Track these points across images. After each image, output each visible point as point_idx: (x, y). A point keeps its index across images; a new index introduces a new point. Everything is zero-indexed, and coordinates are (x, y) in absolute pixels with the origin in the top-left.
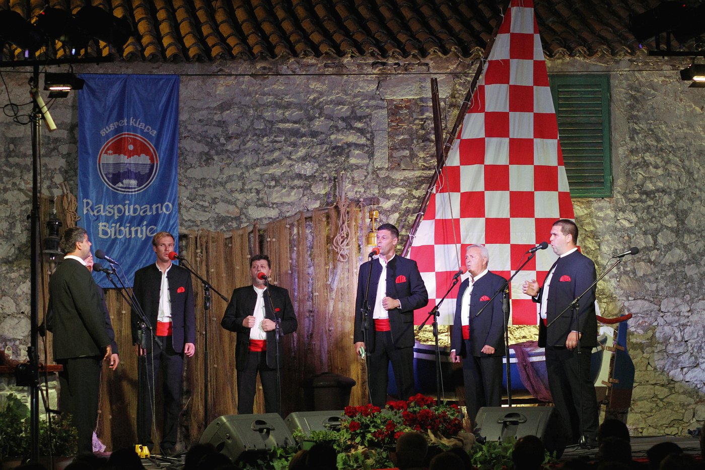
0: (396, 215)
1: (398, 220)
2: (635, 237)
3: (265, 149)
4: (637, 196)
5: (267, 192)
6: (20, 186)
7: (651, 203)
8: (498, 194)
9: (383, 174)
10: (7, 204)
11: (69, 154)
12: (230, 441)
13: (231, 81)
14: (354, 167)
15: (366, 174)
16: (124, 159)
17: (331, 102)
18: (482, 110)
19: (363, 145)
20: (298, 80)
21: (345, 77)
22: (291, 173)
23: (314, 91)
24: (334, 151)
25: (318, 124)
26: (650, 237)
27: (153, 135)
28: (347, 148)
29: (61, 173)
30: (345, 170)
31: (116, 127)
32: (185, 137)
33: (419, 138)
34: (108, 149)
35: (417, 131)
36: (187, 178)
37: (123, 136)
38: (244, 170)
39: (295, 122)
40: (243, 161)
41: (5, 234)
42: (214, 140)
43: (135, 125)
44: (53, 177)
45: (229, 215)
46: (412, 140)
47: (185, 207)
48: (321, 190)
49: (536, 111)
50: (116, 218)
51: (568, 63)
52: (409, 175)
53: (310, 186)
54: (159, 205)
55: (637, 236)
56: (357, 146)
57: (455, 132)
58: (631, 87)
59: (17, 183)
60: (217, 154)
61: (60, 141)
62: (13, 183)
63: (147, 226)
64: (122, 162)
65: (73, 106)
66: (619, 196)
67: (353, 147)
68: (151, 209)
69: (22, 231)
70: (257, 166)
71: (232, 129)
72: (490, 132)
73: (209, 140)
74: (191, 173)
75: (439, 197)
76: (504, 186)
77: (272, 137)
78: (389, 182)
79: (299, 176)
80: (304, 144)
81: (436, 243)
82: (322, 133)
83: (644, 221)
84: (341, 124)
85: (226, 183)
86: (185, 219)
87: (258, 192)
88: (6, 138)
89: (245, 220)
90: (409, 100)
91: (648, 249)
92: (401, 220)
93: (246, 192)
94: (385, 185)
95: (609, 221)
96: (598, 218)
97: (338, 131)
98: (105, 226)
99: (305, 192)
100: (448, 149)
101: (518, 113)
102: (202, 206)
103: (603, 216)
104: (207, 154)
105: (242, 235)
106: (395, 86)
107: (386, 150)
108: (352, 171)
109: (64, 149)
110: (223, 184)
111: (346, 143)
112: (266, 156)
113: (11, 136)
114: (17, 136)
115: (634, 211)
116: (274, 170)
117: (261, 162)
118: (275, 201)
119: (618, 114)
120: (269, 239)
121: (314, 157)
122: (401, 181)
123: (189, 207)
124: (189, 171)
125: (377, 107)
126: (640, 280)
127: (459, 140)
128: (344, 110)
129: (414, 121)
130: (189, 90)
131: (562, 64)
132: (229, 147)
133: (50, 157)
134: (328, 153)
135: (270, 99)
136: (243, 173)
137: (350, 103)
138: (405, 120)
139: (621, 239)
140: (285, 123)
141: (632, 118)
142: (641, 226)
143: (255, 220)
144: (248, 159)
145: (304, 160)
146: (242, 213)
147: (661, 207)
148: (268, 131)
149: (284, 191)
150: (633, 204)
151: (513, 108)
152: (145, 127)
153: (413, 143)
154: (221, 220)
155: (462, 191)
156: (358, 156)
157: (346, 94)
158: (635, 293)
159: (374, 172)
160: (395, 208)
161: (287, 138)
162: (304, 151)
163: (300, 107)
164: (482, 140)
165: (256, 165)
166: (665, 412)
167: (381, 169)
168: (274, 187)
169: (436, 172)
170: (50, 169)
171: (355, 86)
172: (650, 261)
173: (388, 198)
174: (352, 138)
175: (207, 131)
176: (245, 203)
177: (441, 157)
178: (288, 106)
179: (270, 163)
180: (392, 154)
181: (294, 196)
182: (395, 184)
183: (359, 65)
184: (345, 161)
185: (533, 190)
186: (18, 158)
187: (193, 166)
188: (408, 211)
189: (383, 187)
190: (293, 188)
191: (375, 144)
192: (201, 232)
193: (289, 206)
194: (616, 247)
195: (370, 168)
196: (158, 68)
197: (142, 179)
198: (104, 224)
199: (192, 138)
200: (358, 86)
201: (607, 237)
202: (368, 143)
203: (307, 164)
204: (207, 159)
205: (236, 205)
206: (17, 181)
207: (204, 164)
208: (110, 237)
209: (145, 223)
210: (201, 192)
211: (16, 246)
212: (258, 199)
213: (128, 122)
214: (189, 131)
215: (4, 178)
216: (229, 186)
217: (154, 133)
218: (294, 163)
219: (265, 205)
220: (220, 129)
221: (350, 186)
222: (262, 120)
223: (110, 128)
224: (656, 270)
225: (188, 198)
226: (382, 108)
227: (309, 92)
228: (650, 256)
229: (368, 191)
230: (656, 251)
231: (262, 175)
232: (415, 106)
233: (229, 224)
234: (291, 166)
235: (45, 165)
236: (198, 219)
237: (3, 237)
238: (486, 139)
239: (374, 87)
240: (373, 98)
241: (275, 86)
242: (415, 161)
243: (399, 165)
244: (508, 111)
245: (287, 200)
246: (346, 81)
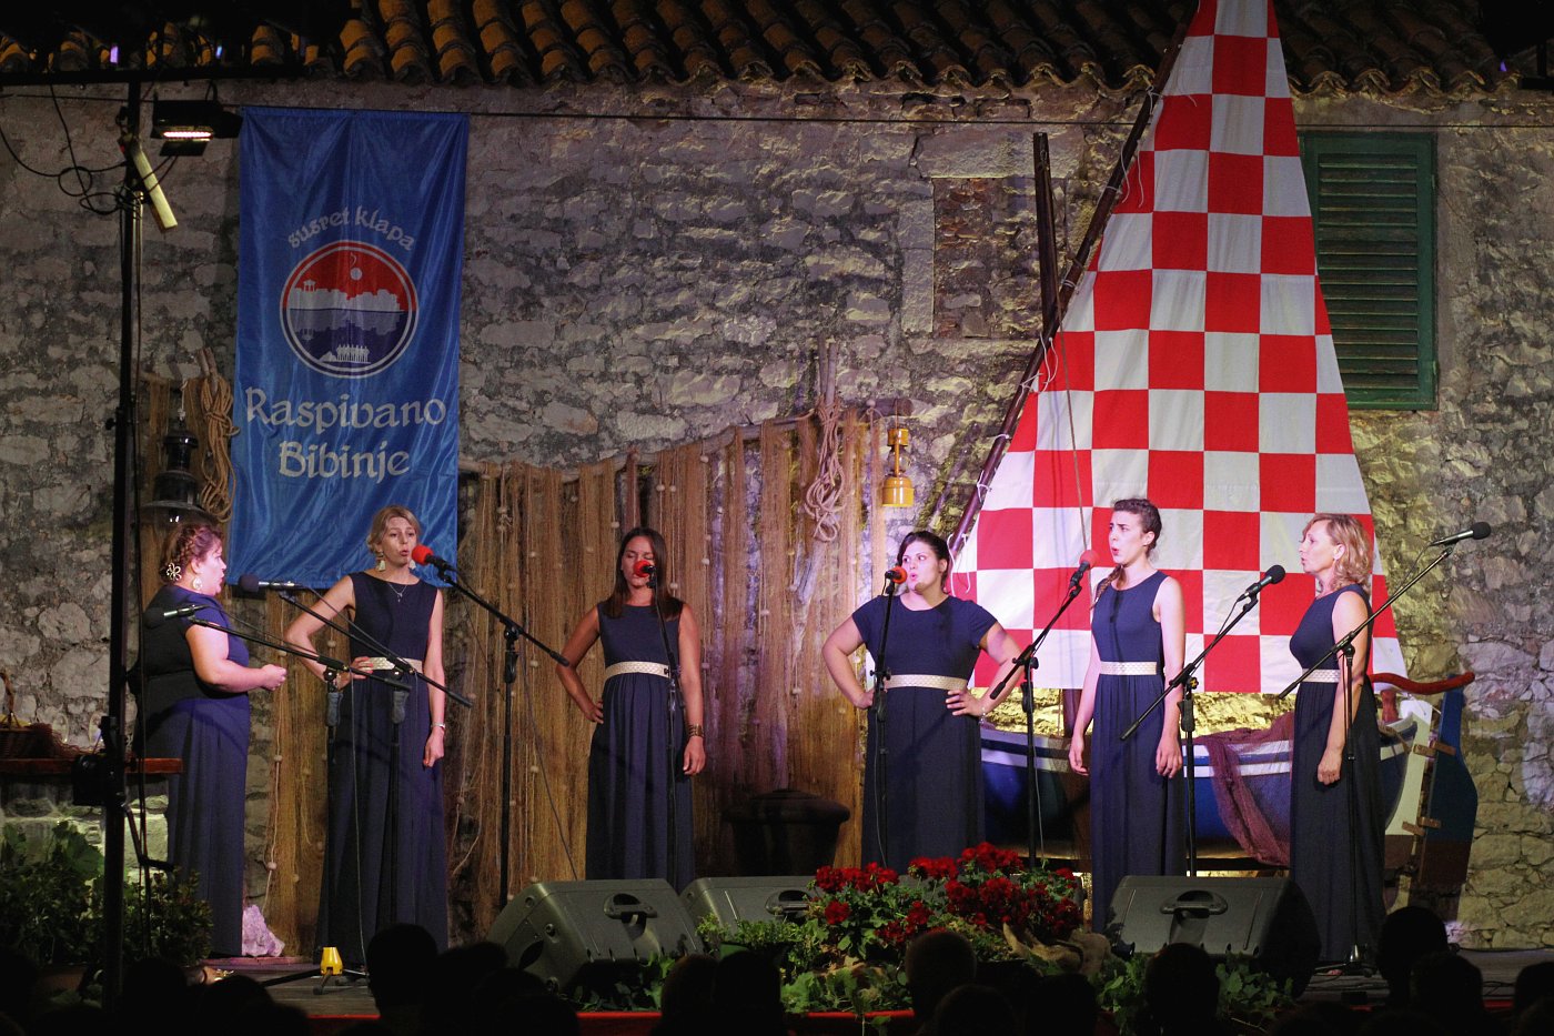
0: (950, 440)
1: (954, 452)
2: (1484, 502)
3: (658, 284)
4: (1493, 408)
5: (661, 381)
6: (106, 356)
7: (1523, 424)
8: (1178, 396)
9: (921, 346)
10: (75, 395)
11: (217, 287)
12: (554, 941)
13: (584, 130)
14: (857, 329)
15: (883, 345)
16: (339, 299)
17: (809, 181)
18: (1148, 207)
19: (878, 281)
20: (736, 130)
21: (841, 127)
22: (714, 340)
23: (770, 156)
24: (813, 292)
25: (778, 231)
26: (1518, 500)
27: (408, 248)
28: (842, 286)
29: (198, 329)
30: (836, 335)
31: (324, 228)
32: (478, 254)
33: (1003, 266)
34: (304, 278)
35: (1000, 250)
36: (480, 345)
37: (340, 249)
38: (610, 330)
39: (726, 226)
40: (609, 310)
41: (70, 463)
42: (544, 261)
43: (366, 225)
44: (181, 338)
45: (573, 432)
46: (989, 270)
47: (475, 411)
48: (781, 378)
49: (1267, 211)
50: (319, 431)
51: (1343, 106)
52: (980, 350)
53: (758, 369)
54: (417, 404)
55: (1491, 497)
56: (865, 282)
57: (1084, 256)
58: (1483, 163)
59: (101, 348)
60: (550, 292)
61: (198, 256)
62: (91, 348)
63: (389, 451)
64: (335, 306)
65: (229, 179)
66: (1451, 409)
67: (856, 285)
68: (398, 413)
69: (108, 457)
70: (639, 323)
72: (1164, 258)
73: (533, 262)
74: (491, 335)
75: (1044, 400)
76: (1194, 379)
77: (675, 258)
78: (935, 365)
79: (733, 347)
80: (745, 276)
81: (1037, 504)
82: (785, 251)
83: (1506, 464)
84: (829, 232)
85: (568, 358)
86: (476, 437)
87: (639, 380)
88: (77, 246)
89: (608, 443)
90: (985, 182)
91: (1511, 527)
92: (961, 452)
93: (613, 381)
94: (924, 372)
95: (1427, 463)
96: (1403, 455)
97: (823, 247)
98: (295, 450)
99: (746, 384)
100: (1067, 294)
101: (1227, 217)
102: (514, 410)
103: (1413, 451)
104: (527, 292)
105: (602, 476)
106: (951, 150)
107: (929, 294)
108: (852, 338)
109: (207, 274)
110: (561, 361)
111: (841, 276)
112: (659, 300)
113: (89, 243)
114: (103, 244)
115: (1485, 441)
116: (677, 333)
117: (647, 314)
118: (678, 402)
119: (1454, 222)
120: (661, 488)
121: (767, 306)
122: (962, 362)
123: (484, 410)
124: (484, 330)
125: (911, 196)
126: (1494, 598)
127: (1093, 274)
128: (838, 200)
129: (994, 228)
130: (489, 148)
131: (1330, 107)
132: (577, 280)
133: (175, 292)
134: (798, 297)
135: (672, 172)
136: (606, 338)
137: (851, 186)
138: (975, 225)
139: (1454, 504)
140: (705, 226)
141: (1484, 233)
142: (1498, 475)
143: (631, 443)
144: (619, 307)
145: (744, 312)
146: (601, 427)
147: (1545, 434)
148: (665, 243)
149: (698, 378)
150: (1482, 427)
151: (1217, 204)
152: (389, 229)
153: (990, 278)
154: (556, 442)
155: (1099, 387)
156: (866, 306)
157: (843, 165)
158: (1482, 625)
159: (901, 341)
160: (945, 424)
161: (707, 262)
162: (745, 290)
163: (736, 190)
164: (1147, 274)
166: (1544, 895)
167: (913, 335)
168: (677, 369)
169: (1040, 342)
170: (174, 320)
171: (864, 146)
172: (1517, 556)
173: (930, 399)
174: (852, 264)
175: (528, 242)
176: (610, 406)
177: (1052, 309)
178: (711, 189)
179: (669, 316)
180: (942, 302)
181: (719, 392)
182: (946, 369)
183: (873, 100)
184: (836, 315)
185: (1257, 391)
186: (103, 291)
187: (495, 317)
188: (975, 432)
189: (921, 376)
190: (717, 373)
191: (904, 279)
192: (508, 467)
193: (709, 415)
194: (1442, 522)
195: (892, 335)
196: (421, 97)
197: (379, 345)
198: (291, 444)
199: (493, 257)
200: (868, 148)
201: (1423, 499)
202: (890, 275)
203: (751, 319)
204: (527, 304)
205: (589, 408)
207: (519, 314)
208: (306, 473)
209: (384, 444)
211: (95, 490)
212: (640, 397)
213: (352, 217)
214: (488, 240)
215: (71, 336)
216: (574, 365)
217: (409, 243)
218: (723, 316)
219: (654, 411)
220: (558, 238)
221: (847, 371)
222: (653, 220)
223: (310, 230)
224: (1531, 575)
225: (482, 391)
226: (922, 197)
227: (758, 158)
228: (1518, 544)
229: (887, 385)
230: (1531, 533)
231: (649, 343)
232: (997, 194)
233: (574, 450)
234: (715, 323)
235: (163, 310)
236: (505, 438)
237: (65, 468)
238: (1155, 273)
239: (906, 149)
240: (902, 174)
241: (683, 144)
242: (993, 319)
243: (958, 326)
244: (1205, 210)
245: (703, 399)
246: (843, 136)
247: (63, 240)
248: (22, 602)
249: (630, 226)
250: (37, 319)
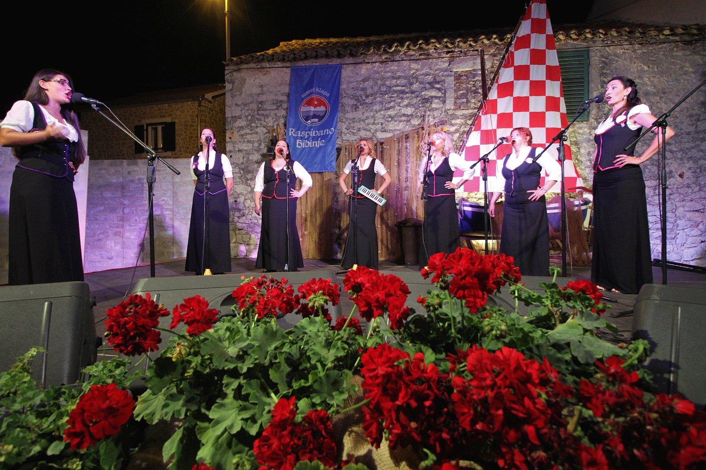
0: (458, 135)
1: (459, 137)
3: (386, 101)
5: (387, 124)
8: (522, 114)
9: (450, 112)
10: (257, 134)
11: (287, 108)
13: (369, 66)
14: (434, 109)
15: (441, 112)
16: (312, 109)
17: (423, 74)
18: (512, 65)
19: (440, 97)
20: (405, 63)
21: (431, 60)
22: (400, 114)
23: (413, 69)
24: (423, 101)
25: (415, 86)
28: (431, 99)
30: (429, 111)
31: (309, 92)
32: (344, 97)
33: (471, 92)
34: (305, 104)
35: (471, 88)
36: (345, 118)
37: (313, 97)
38: (375, 113)
39: (403, 86)
40: (375, 108)
42: (360, 98)
43: (318, 91)
46: (468, 93)
47: (344, 133)
48: (416, 122)
49: (547, 64)
50: (306, 137)
51: (563, 44)
52: (465, 112)
53: (410, 120)
54: (328, 130)
56: (436, 97)
57: (495, 78)
58: (602, 56)
60: (361, 105)
63: (320, 140)
66: (593, 120)
67: (433, 99)
68: (323, 132)
71: (369, 92)
72: (517, 77)
73: (357, 98)
74: (348, 115)
75: (483, 118)
76: (526, 109)
77: (390, 95)
78: (454, 117)
79: (404, 115)
80: (407, 98)
81: (481, 143)
82: (417, 91)
84: (428, 86)
87: (382, 124)
89: (375, 139)
90: (467, 71)
93: (376, 125)
94: (451, 118)
96: (579, 133)
97: (426, 90)
98: (300, 141)
99: (407, 123)
100: (490, 89)
101: (536, 66)
102: (353, 132)
103: (582, 132)
104: (356, 105)
106: (458, 64)
107: (453, 100)
108: (433, 111)
109: (285, 105)
110: (364, 121)
111: (430, 96)
112: (386, 105)
116: (391, 112)
117: (384, 108)
118: (391, 129)
119: (594, 72)
120: (385, 147)
121: (413, 105)
122: (461, 116)
123: (346, 133)
124: (346, 114)
125: (448, 76)
127: (497, 84)
128: (430, 78)
129: (469, 82)
130: (347, 73)
131: (559, 45)
132: (367, 101)
133: (278, 110)
134: (420, 102)
135: (389, 74)
136: (374, 115)
137: (433, 74)
138: (464, 82)
140: (397, 87)
141: (603, 74)
143: (380, 139)
144: (377, 107)
146: (373, 135)
148: (388, 91)
149: (396, 123)
151: (533, 62)
152: (324, 92)
153: (468, 95)
155: (499, 112)
156: (437, 103)
157: (431, 70)
159: (446, 111)
160: (457, 131)
161: (398, 95)
162: (407, 101)
163: (405, 78)
164: (512, 82)
165: (381, 110)
167: (449, 110)
168: (391, 121)
169: (482, 103)
170: (278, 116)
171: (437, 64)
173: (452, 125)
174: (434, 93)
175: (356, 93)
176: (375, 130)
177: (485, 95)
178: (399, 78)
179: (389, 109)
180: (456, 101)
181: (401, 126)
182: (457, 118)
183: (439, 53)
184: (429, 106)
186: (263, 111)
187: (348, 111)
188: (464, 132)
190: (401, 121)
191: (446, 96)
192: (348, 143)
193: (398, 131)
195: (443, 110)
196: (330, 61)
197: (320, 118)
199: (348, 97)
200: (438, 65)
201: (584, 144)
202: (443, 95)
203: (408, 108)
204: (356, 108)
205: (370, 131)
206: (263, 122)
207: (354, 110)
210: (352, 125)
211: (262, 154)
212: (382, 128)
213: (315, 90)
214: (346, 94)
215: (256, 121)
216: (367, 121)
217: (328, 95)
218: (402, 108)
219: (385, 131)
220: (363, 92)
222: (385, 86)
223: (306, 93)
225: (345, 129)
226: (451, 76)
227: (410, 69)
231: (384, 115)
232: (470, 74)
234: (400, 110)
235: (276, 114)
236: (351, 139)
237: (256, 150)
238: (515, 81)
239: (447, 64)
240: (446, 71)
241: (392, 68)
242: (469, 105)
243: (460, 107)
244: (529, 64)
245: (397, 128)
246: (431, 62)
247: (255, 100)
248: (247, 180)
249: (380, 88)
250: (249, 118)
